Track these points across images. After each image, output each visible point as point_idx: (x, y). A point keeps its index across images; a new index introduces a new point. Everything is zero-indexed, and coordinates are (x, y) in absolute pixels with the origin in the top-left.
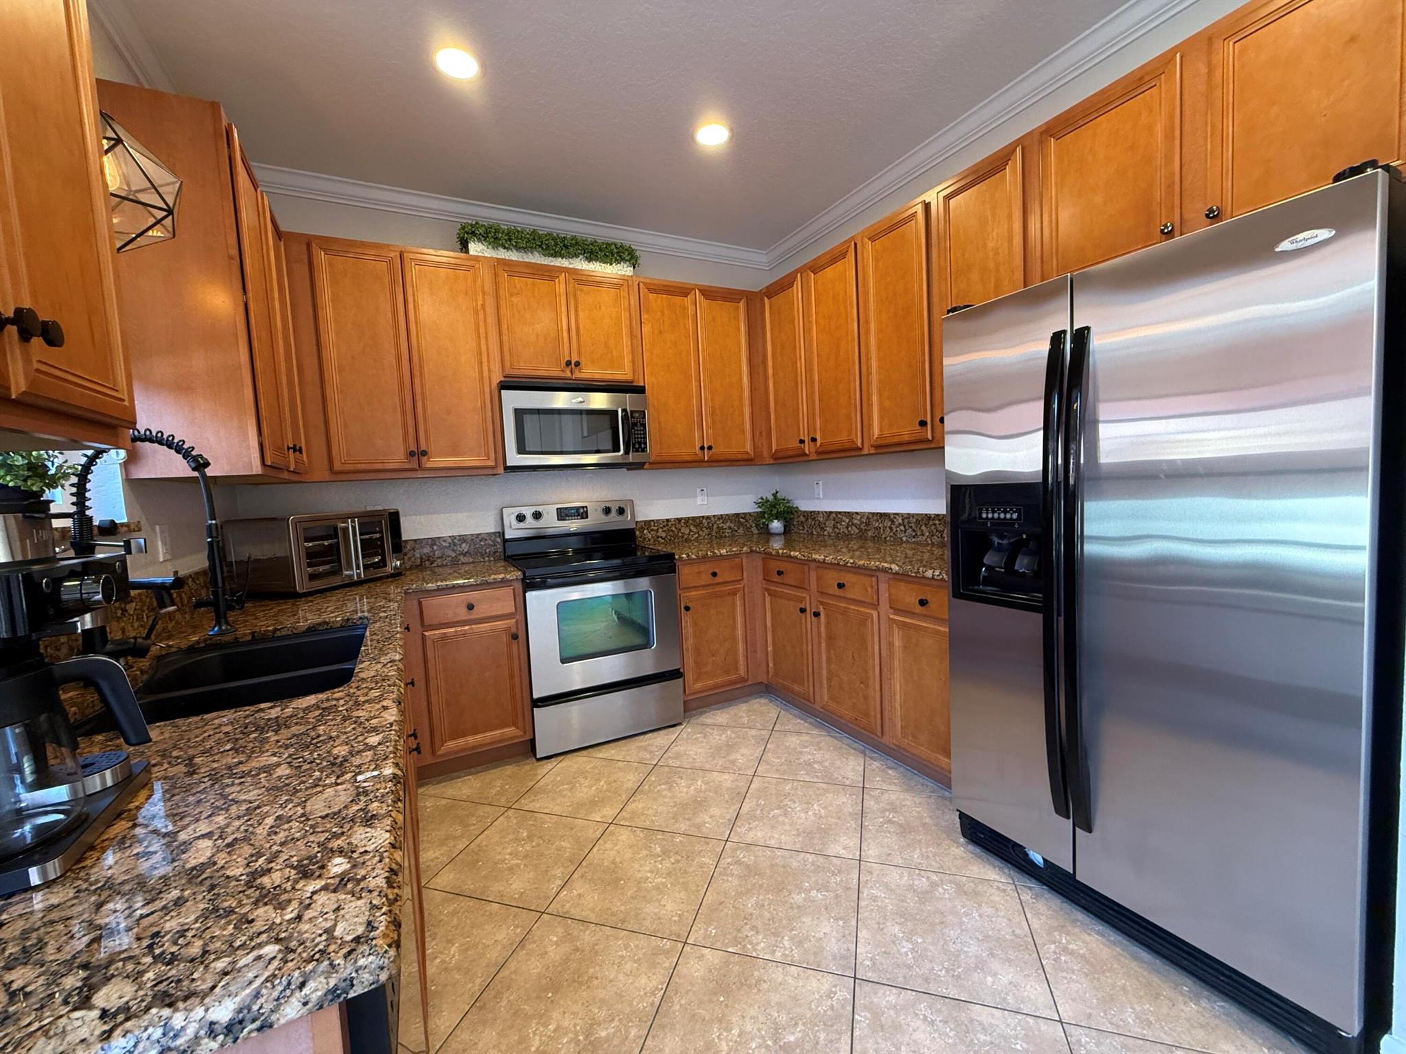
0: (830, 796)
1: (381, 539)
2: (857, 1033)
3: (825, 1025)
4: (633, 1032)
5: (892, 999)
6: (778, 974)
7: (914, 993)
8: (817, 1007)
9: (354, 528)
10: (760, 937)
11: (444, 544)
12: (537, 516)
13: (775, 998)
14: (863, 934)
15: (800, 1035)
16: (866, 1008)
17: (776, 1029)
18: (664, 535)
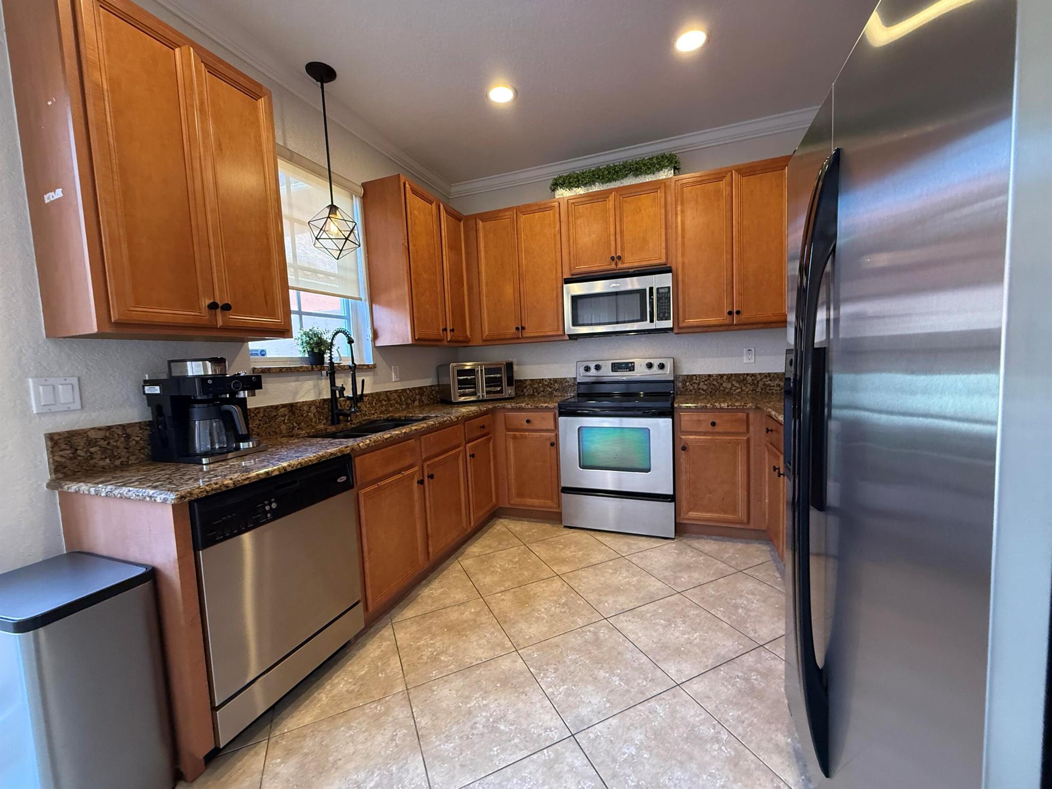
0: (720, 635)
1: (501, 377)
2: (535, 757)
3: (525, 738)
4: (452, 667)
5: (577, 763)
6: (536, 697)
7: (595, 773)
8: (533, 728)
9: (482, 370)
10: (553, 675)
11: (545, 383)
12: (598, 368)
13: (520, 705)
14: (614, 721)
15: (508, 730)
16: (556, 752)
17: (501, 718)
18: (705, 387)
